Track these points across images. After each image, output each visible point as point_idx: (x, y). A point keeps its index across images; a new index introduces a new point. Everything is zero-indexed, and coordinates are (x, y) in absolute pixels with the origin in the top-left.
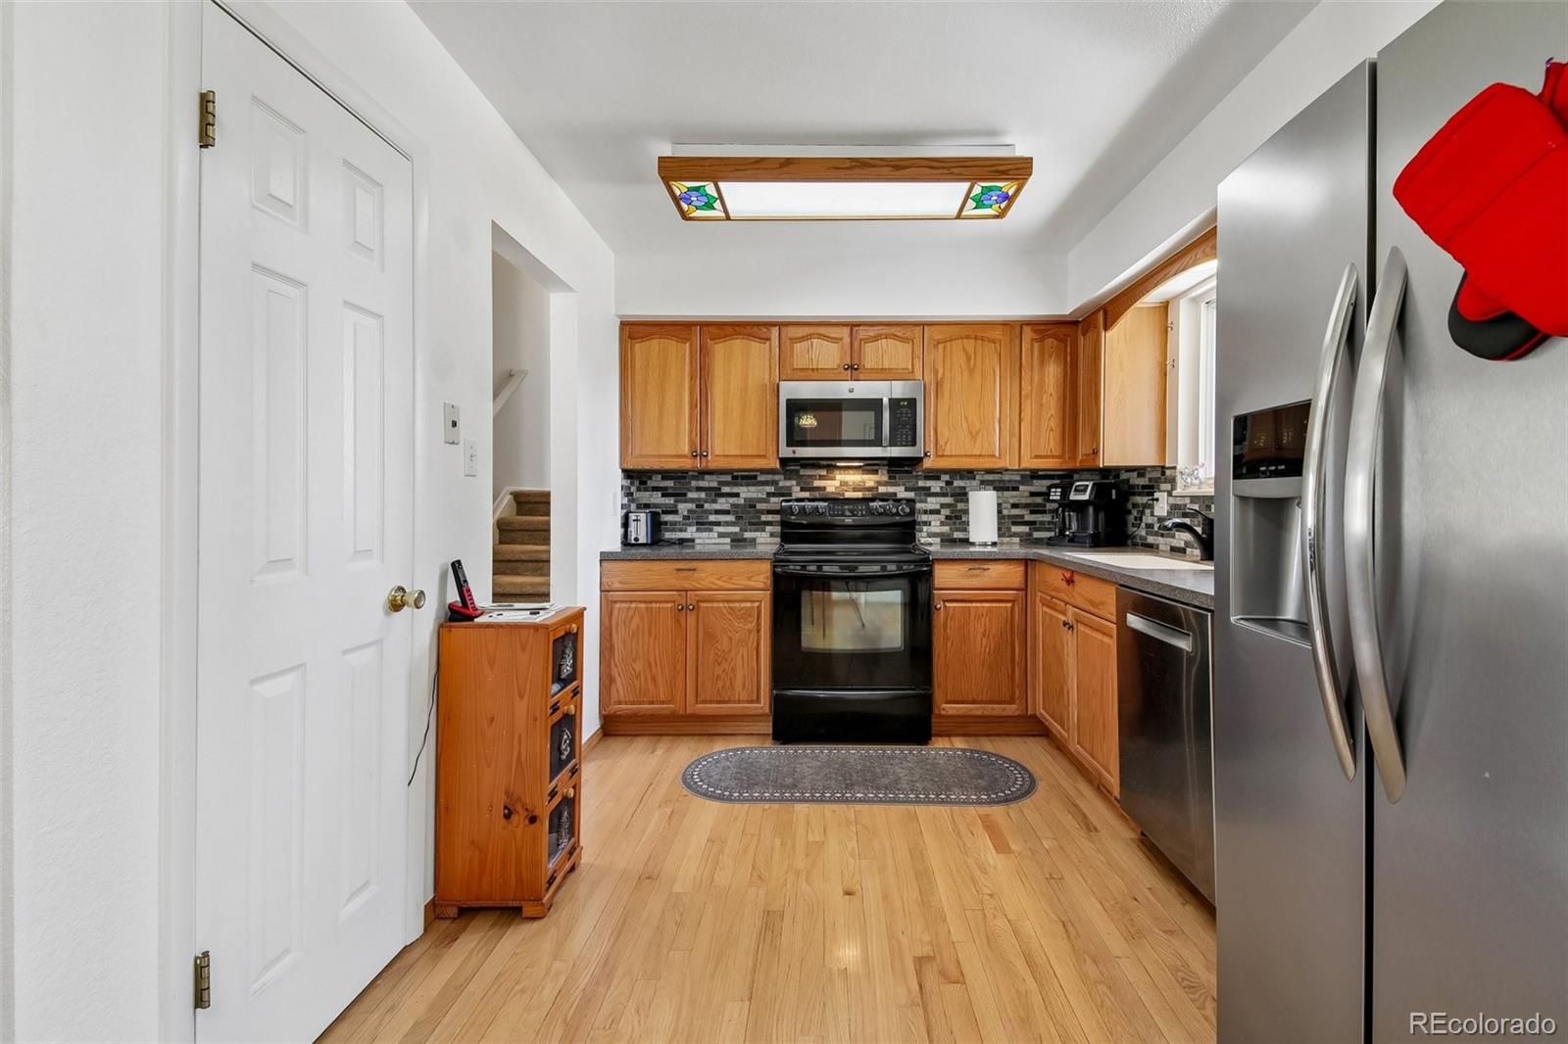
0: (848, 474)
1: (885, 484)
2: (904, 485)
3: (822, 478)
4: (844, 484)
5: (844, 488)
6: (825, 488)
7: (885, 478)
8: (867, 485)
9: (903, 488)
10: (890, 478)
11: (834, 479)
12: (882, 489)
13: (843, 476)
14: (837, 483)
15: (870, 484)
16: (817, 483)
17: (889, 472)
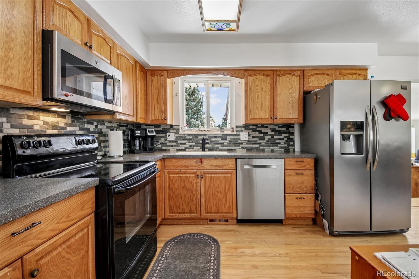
0: (49, 116)
1: (70, 125)
2: (79, 126)
3: (29, 117)
4: (46, 123)
5: (46, 126)
6: (32, 126)
7: (70, 122)
8: (60, 125)
9: (78, 128)
10: (73, 121)
11: (38, 119)
12: (69, 128)
13: (45, 117)
14: (41, 123)
15: (62, 125)
16: (26, 122)
17: (72, 117)
